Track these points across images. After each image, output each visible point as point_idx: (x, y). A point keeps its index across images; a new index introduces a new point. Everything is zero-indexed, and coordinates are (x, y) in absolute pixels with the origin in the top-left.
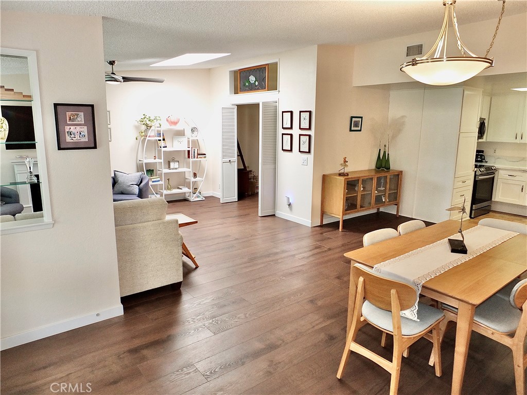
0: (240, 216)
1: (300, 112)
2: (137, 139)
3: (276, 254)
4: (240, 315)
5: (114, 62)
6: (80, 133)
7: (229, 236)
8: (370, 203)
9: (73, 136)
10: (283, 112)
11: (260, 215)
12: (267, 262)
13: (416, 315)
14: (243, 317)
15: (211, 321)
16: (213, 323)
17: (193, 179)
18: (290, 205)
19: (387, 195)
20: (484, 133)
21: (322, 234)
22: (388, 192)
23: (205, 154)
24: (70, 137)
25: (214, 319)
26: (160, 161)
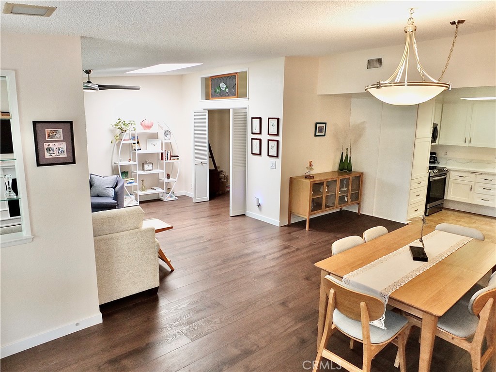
0: (212, 216)
1: (269, 119)
2: (112, 142)
3: (247, 255)
4: (216, 320)
5: (90, 71)
6: (59, 149)
7: (202, 237)
8: (334, 203)
9: (51, 152)
10: (252, 118)
11: (231, 215)
12: (239, 264)
13: (383, 324)
14: (218, 322)
15: (188, 327)
16: (190, 329)
17: (166, 180)
18: (259, 205)
19: (349, 195)
20: (436, 138)
21: (290, 233)
22: (350, 193)
23: (178, 156)
24: (49, 153)
25: (191, 325)
26: (134, 163)
